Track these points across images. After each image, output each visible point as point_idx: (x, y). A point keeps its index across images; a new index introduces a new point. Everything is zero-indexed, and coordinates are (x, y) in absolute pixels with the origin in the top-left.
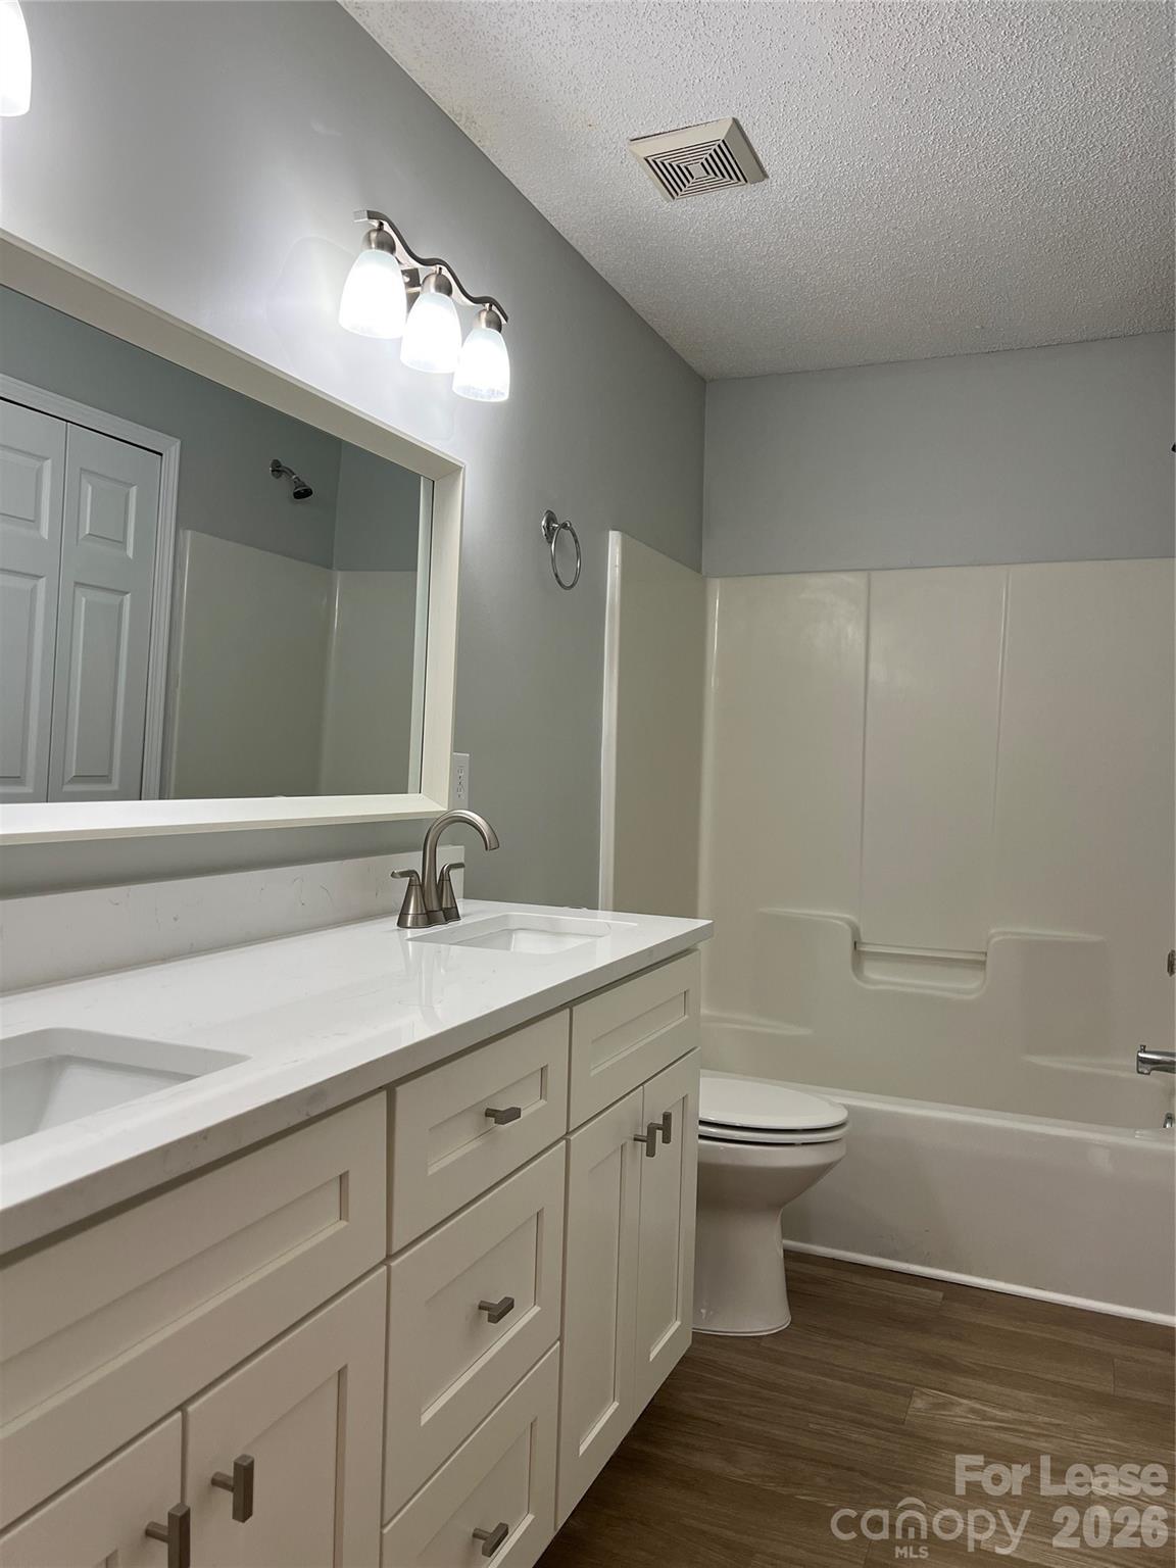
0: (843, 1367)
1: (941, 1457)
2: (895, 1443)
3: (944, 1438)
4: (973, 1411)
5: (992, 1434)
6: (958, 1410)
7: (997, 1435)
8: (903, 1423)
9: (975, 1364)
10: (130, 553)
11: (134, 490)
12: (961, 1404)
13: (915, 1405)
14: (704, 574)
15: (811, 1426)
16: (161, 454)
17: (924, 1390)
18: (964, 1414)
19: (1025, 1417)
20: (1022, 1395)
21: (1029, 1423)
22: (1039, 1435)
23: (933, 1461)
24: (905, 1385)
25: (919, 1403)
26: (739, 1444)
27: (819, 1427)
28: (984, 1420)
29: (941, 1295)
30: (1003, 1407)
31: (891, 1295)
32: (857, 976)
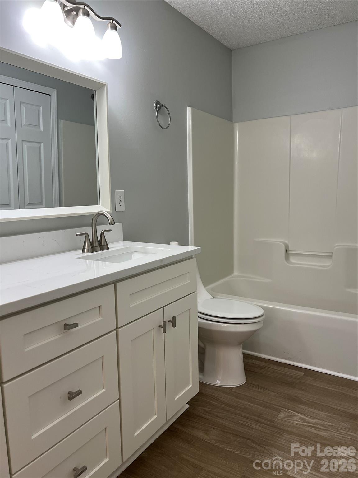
0: (259, 400)
1: (283, 436)
2: (268, 430)
3: (287, 429)
4: (301, 419)
5: (305, 428)
6: (295, 418)
7: (307, 429)
8: (274, 422)
9: (307, 400)
10: (42, 129)
11: (41, 108)
12: (298, 416)
13: (280, 416)
14: (233, 122)
15: (240, 421)
16: (50, 95)
17: (286, 410)
18: (298, 420)
19: (321, 422)
20: (322, 414)
21: (321, 425)
22: (323, 429)
23: (280, 438)
24: (279, 407)
25: (282, 415)
26: (212, 427)
27: (243, 422)
28: (305, 422)
29: (303, 373)
30: (313, 418)
31: (285, 373)
32: (287, 262)
